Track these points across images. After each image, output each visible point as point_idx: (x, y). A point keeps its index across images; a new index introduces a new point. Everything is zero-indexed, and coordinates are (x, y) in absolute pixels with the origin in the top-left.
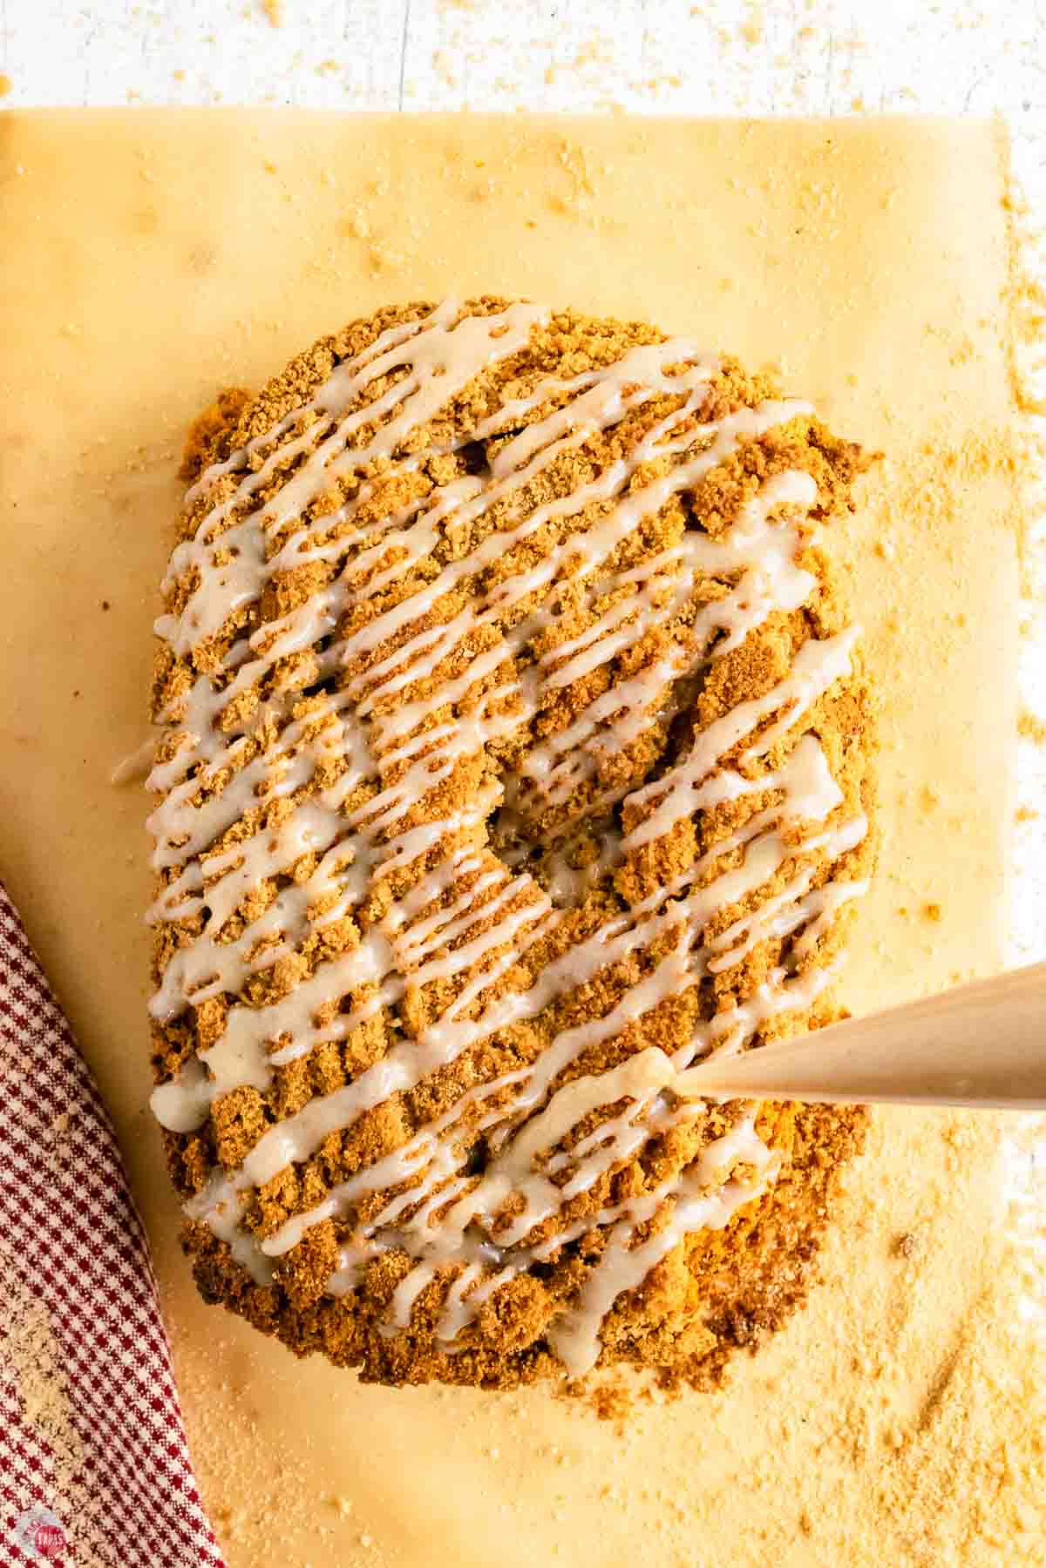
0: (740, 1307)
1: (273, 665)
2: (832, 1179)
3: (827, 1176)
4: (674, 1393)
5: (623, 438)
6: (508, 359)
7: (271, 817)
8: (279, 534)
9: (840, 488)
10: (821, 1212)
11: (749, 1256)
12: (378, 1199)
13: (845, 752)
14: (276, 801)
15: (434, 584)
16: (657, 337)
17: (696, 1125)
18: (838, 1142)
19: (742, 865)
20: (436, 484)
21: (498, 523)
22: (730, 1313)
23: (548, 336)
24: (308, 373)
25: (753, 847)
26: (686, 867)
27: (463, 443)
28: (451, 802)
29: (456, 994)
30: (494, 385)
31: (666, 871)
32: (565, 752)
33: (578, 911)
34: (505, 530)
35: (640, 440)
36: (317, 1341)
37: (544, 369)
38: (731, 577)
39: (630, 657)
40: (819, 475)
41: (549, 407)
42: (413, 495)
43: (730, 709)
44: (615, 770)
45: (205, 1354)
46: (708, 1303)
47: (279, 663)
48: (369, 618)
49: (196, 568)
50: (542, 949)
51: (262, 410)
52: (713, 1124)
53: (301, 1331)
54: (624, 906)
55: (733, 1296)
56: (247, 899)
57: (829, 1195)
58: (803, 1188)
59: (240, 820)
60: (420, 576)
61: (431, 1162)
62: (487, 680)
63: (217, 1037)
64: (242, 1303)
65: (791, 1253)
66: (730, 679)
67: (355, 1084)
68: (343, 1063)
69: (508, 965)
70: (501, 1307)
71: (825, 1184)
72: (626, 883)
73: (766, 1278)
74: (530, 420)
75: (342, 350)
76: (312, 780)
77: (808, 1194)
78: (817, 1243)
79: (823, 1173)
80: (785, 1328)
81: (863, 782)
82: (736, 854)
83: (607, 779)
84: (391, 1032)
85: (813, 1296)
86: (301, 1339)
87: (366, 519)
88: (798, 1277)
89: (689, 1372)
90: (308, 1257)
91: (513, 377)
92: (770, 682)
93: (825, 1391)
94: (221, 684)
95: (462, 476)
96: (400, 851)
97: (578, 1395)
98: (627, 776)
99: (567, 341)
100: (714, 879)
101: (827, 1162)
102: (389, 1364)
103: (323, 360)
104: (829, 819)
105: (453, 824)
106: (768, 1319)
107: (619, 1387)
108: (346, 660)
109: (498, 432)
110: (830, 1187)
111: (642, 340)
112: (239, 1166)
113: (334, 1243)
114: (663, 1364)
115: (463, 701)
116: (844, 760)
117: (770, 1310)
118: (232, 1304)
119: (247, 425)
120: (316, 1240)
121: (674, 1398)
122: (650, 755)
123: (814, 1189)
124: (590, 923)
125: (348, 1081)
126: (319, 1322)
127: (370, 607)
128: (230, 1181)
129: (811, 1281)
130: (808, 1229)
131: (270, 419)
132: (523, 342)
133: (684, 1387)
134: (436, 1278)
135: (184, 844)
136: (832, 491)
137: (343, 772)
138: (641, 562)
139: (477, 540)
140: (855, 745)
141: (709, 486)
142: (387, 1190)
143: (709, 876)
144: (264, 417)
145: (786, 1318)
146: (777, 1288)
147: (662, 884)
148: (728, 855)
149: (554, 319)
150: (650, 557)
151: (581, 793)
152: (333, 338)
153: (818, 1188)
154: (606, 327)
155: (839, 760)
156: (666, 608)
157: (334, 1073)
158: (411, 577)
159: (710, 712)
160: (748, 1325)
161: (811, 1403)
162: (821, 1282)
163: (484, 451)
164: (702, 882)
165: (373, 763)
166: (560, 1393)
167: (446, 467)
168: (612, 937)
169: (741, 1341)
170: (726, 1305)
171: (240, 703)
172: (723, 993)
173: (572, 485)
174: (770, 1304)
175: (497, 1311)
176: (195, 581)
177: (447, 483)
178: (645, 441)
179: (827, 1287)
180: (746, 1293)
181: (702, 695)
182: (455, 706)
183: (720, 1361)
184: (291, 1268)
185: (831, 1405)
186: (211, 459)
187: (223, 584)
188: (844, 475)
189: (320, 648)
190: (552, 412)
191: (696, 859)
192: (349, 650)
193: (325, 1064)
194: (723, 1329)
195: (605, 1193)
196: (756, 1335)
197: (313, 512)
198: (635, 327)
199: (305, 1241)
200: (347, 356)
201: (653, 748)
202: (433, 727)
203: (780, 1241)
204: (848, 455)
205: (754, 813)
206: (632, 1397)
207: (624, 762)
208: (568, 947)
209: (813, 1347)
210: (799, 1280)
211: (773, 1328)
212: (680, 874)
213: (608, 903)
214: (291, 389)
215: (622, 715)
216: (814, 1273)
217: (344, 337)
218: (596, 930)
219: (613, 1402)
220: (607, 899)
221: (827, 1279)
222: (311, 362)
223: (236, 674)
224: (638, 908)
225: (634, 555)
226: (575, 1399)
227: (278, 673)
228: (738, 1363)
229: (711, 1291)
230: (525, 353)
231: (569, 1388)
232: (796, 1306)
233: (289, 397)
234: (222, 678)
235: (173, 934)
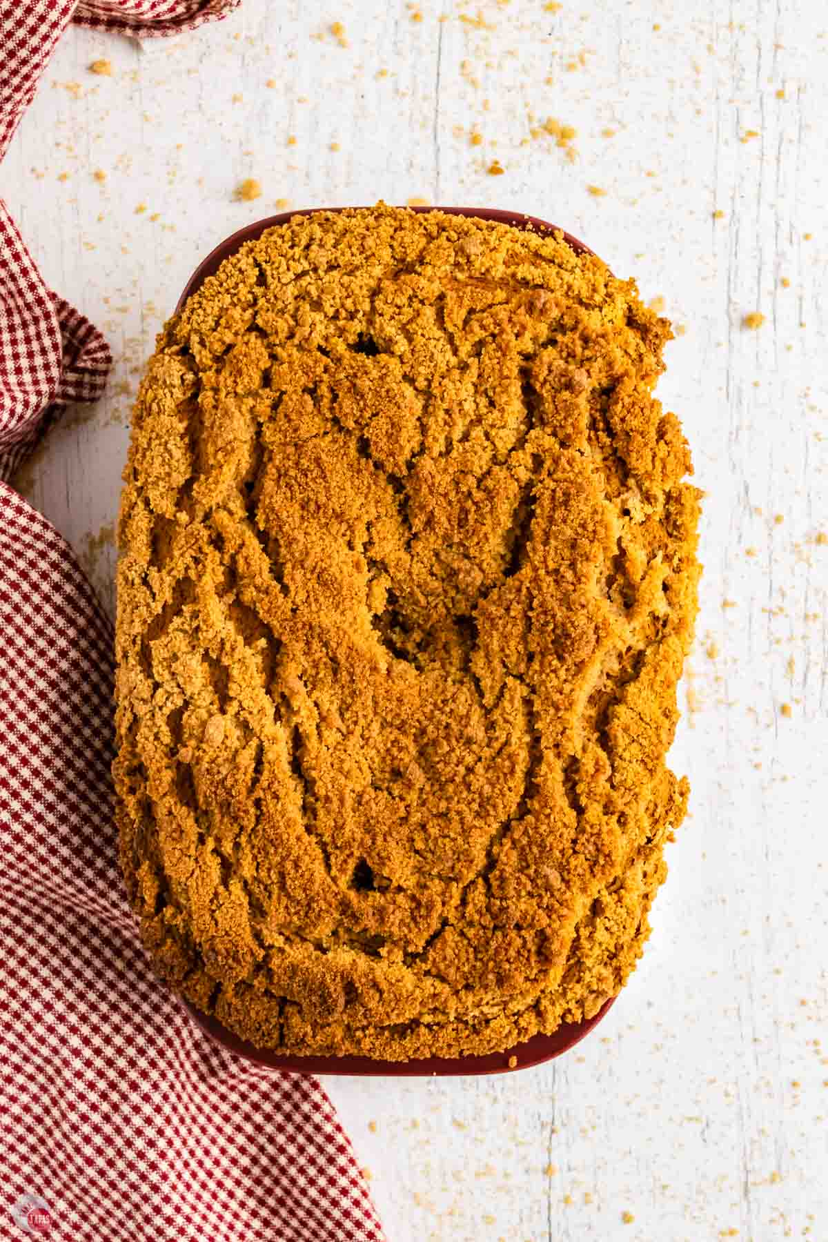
24: (236, 276)
44: (469, 579)
51: (200, 307)
54: (477, 682)
72: (478, 664)
75: (261, 257)
103: (246, 265)
122: (496, 567)
131: (206, 314)
136: (641, 361)
141: (542, 364)
144: (201, 312)
147: (504, 665)
159: (540, 533)
207: (475, 573)
214: (222, 290)
217: (263, 246)
220: (464, 677)
222: (238, 266)
233: (220, 296)
235: (131, 704)
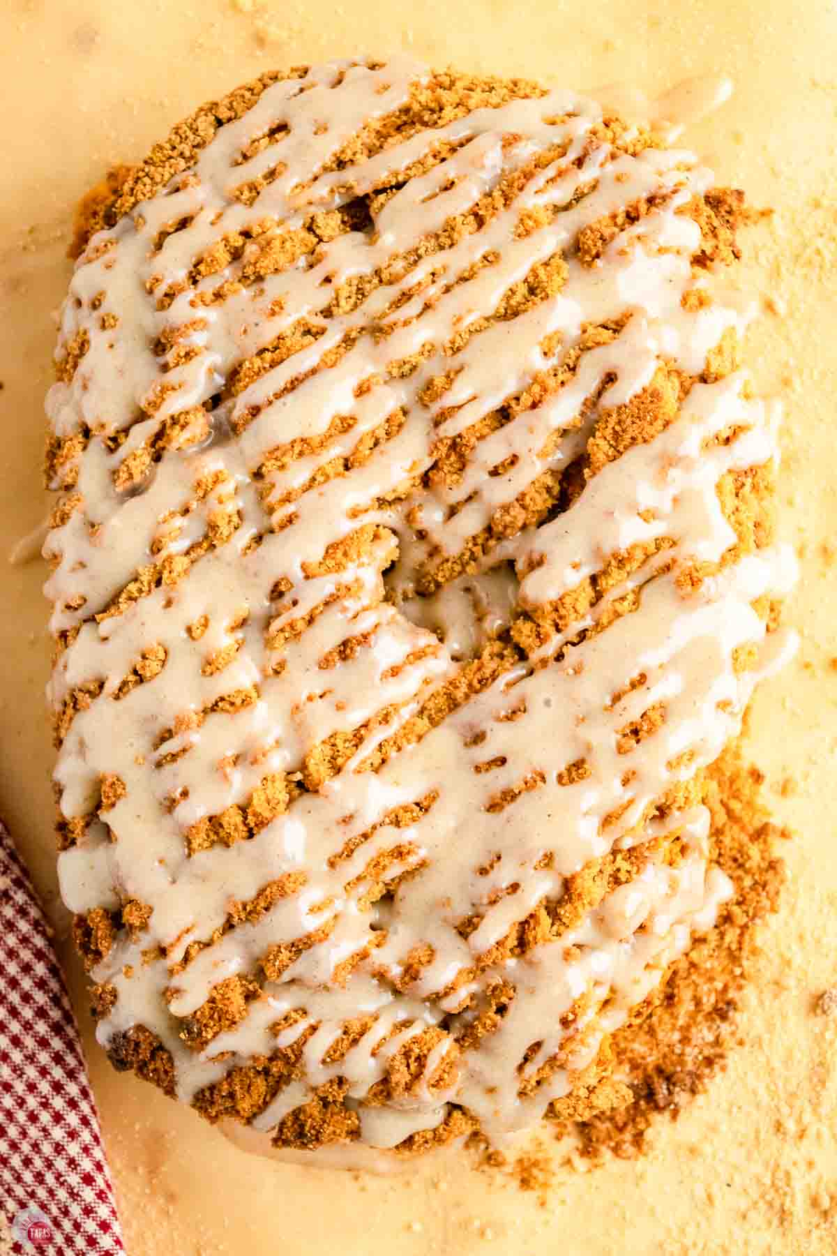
0: (660, 1070)
1: (164, 424)
2: (747, 937)
3: (742, 935)
4: (596, 1161)
5: (504, 188)
6: (388, 117)
7: (165, 575)
8: (166, 295)
9: (724, 233)
10: (738, 971)
11: (666, 1017)
12: (285, 955)
13: (737, 495)
14: (170, 559)
15: (321, 339)
16: (537, 91)
17: (601, 871)
18: (752, 900)
19: (636, 609)
20: (321, 240)
21: (383, 276)
22: (650, 1077)
23: (429, 92)
24: (192, 137)
25: (648, 590)
26: (581, 612)
27: (347, 200)
28: (345, 554)
29: (356, 746)
30: (375, 141)
31: (561, 618)
32: (458, 503)
33: (476, 661)
34: (390, 283)
35: (521, 189)
36: (228, 1104)
37: (425, 124)
38: (617, 323)
39: (518, 404)
40: (703, 220)
41: (431, 160)
42: (298, 252)
43: (621, 453)
44: (508, 519)
45: (120, 1138)
46: (627, 1067)
47: (169, 422)
48: (258, 374)
49: (85, 333)
50: (441, 701)
51: (147, 175)
52: (618, 870)
53: (212, 1094)
54: (522, 655)
55: (652, 1060)
56: (144, 657)
57: (745, 953)
58: (719, 947)
59: (136, 580)
60: (308, 332)
61: (336, 917)
62: (377, 431)
63: (118, 797)
64: (151, 1067)
65: (710, 1013)
66: (619, 423)
67: (257, 838)
68: (246, 818)
69: (407, 717)
70: (412, 1060)
71: (740, 943)
72: (523, 633)
73: (685, 1040)
74: (411, 173)
75: (224, 114)
76: (206, 537)
77: (724, 953)
78: (735, 1004)
79: (738, 931)
80: (706, 1091)
81: (757, 525)
82: (631, 597)
83: (500, 528)
84: (293, 786)
85: (734, 1058)
86: (212, 1103)
87: (252, 278)
88: (717, 1038)
89: (610, 1138)
90: (216, 1016)
91: (393, 133)
92: (660, 423)
93: (749, 1157)
94: (114, 443)
95: (346, 232)
96: (295, 603)
97: (499, 1165)
98: (520, 524)
99: (447, 97)
100: (610, 623)
101: (741, 919)
102: (302, 1126)
103: (204, 125)
104: (723, 559)
105: (347, 576)
106: (688, 1081)
107: (540, 1156)
108: (236, 415)
109: (380, 187)
110: (746, 946)
111: (522, 93)
112: (144, 927)
113: (242, 1002)
114: (579, 1119)
115: (354, 454)
116: (736, 502)
117: (690, 1073)
118: (142, 1069)
119: (132, 189)
120: (223, 999)
121: (596, 1166)
122: (542, 502)
123: (729, 948)
124: (488, 672)
125: (251, 835)
126: (230, 1085)
127: (258, 362)
128: (135, 943)
129: (729, 1042)
130: (725, 988)
131: (155, 183)
132: (405, 100)
133: (606, 1154)
134: (345, 1033)
135: (80, 606)
136: (715, 236)
137: (236, 528)
138: (525, 311)
139: (363, 294)
140: (747, 488)
141: (592, 232)
142: (293, 945)
143: (605, 621)
144: (147, 180)
145: (706, 1081)
146: (696, 1050)
147: (558, 630)
148: (623, 599)
149: (435, 77)
150: (534, 304)
151: (475, 545)
152: (216, 104)
153: (734, 947)
154: (485, 84)
155: (731, 502)
156: (554, 355)
157: (236, 829)
158: (298, 334)
159: (601, 456)
160: (668, 1089)
161: (736, 1168)
162: (741, 1043)
163: (368, 207)
164: (599, 627)
165: (266, 518)
166: (480, 1164)
167: (331, 224)
168: (510, 685)
169: (662, 1104)
170: (645, 1070)
171: (131, 463)
173: (456, 236)
174: (690, 1066)
175: (408, 1066)
176: (83, 345)
177: (331, 239)
178: (526, 189)
179: (747, 1048)
180: (665, 1056)
181: (591, 440)
182: (346, 460)
183: (642, 1126)
184: (200, 1029)
185: (757, 1168)
186: (98, 227)
187: (111, 346)
188: (728, 221)
189: (210, 406)
190: (433, 165)
191: (592, 605)
192: (239, 407)
193: (227, 819)
194: (643, 1093)
195: (512, 942)
196: (676, 1099)
197: (199, 273)
198: (515, 84)
199: (212, 1000)
200: (229, 120)
201: (546, 496)
202: (325, 481)
203: (698, 1002)
205: (647, 557)
206: (554, 1166)
207: (516, 511)
208: (467, 696)
209: (735, 1110)
210: (717, 1042)
211: (693, 1091)
212: (576, 619)
213: (506, 652)
214: (175, 153)
215: (513, 463)
216: (733, 1034)
217: (226, 102)
218: (494, 680)
219: (535, 1171)
220: (505, 648)
221: (747, 1040)
222: (194, 126)
223: (127, 436)
224: (534, 656)
225: (519, 304)
226: (496, 1169)
227: (168, 431)
228: (659, 1128)
229: (629, 1055)
230: (406, 110)
231: (489, 1158)
232: (716, 1068)
233: (172, 160)
234: (114, 439)
235: (73, 697)
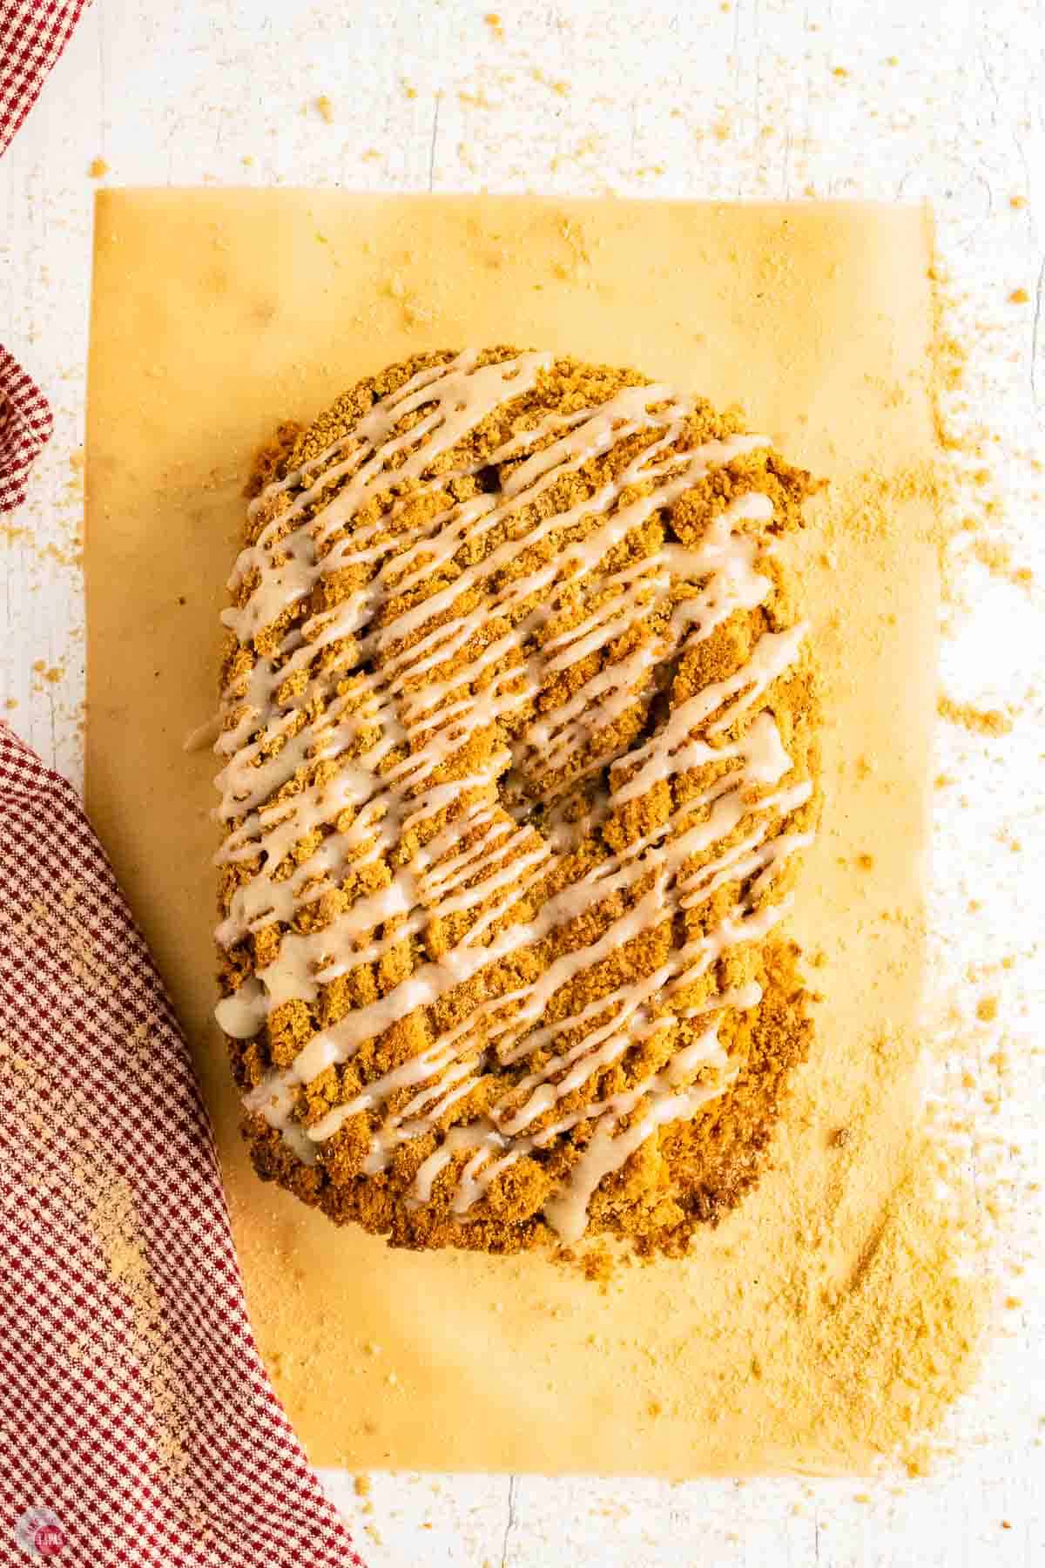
0: (704, 1188)
1: (321, 650)
2: (781, 1082)
3: (777, 1080)
4: (649, 1259)
5: (613, 464)
6: (518, 398)
7: (318, 777)
8: (327, 541)
9: (792, 508)
10: (772, 1109)
11: (712, 1145)
12: (405, 1095)
13: (794, 727)
14: (322, 763)
15: (455, 584)
16: (641, 380)
17: (669, 1035)
18: (786, 1052)
19: (709, 819)
20: (457, 501)
21: (508, 534)
22: (696, 1193)
23: (552, 379)
24: (352, 407)
25: (718, 805)
26: (662, 820)
27: (480, 468)
28: (468, 765)
29: (471, 924)
30: (506, 419)
31: (645, 824)
32: (563, 724)
33: (572, 856)
34: (514, 539)
35: (627, 465)
36: (353, 1213)
37: (548, 406)
38: (701, 581)
39: (617, 646)
40: (775, 497)
41: (552, 438)
42: (438, 510)
43: (699, 690)
44: (604, 740)
45: (261, 1224)
46: (677, 1184)
47: (326, 649)
48: (401, 612)
49: (257, 569)
50: (542, 888)
51: (314, 438)
52: (683, 1034)
53: (340, 1204)
54: (611, 853)
55: (698, 1179)
56: (298, 844)
57: (779, 1095)
58: (757, 1089)
59: (292, 779)
60: (443, 577)
62: (498, 664)
63: (272, 959)
64: (291, 1180)
65: (747, 1143)
66: (700, 665)
67: (386, 999)
68: (377, 981)
69: (514, 901)
70: (506, 1185)
71: (775, 1087)
72: (612, 834)
73: (726, 1164)
74: (536, 448)
75: (380, 389)
76: (353, 746)
77: (762, 1095)
78: (769, 1136)
79: (774, 1077)
80: (741, 1206)
81: (809, 752)
82: (704, 810)
83: (598, 747)
84: (416, 955)
85: (765, 1179)
86: (340, 1211)
87: (399, 530)
88: (753, 1163)
89: (662, 1241)
90: (346, 1142)
91: (522, 412)
92: (733, 667)
93: (774, 1260)
94: (278, 665)
95: (479, 494)
96: (425, 805)
97: (569, 1260)
98: (614, 745)
99: (567, 383)
100: (686, 831)
101: (777, 1068)
102: (413, 1232)
103: (364, 397)
104: (782, 781)
105: (469, 783)
106: (727, 1198)
107: (603, 1253)
108: (381, 646)
109: (509, 458)
110: (780, 1090)
111: (629, 382)
112: (290, 1067)
113: (368, 1131)
114: (640, 1234)
115: (478, 681)
116: (794, 733)
117: (729, 1191)
118: (283, 1182)
119: (301, 450)
120: (353, 1128)
121: (649, 1263)
122: (633, 727)
123: (766, 1091)
124: (582, 867)
125: (381, 996)
126: (355, 1196)
127: (401, 602)
128: (282, 1079)
129: (763, 1167)
130: (761, 1123)
131: (320, 446)
132: (531, 385)
133: (657, 1254)
134: (453, 1160)
135: (246, 797)
136: (786, 510)
137: (378, 739)
138: (627, 567)
139: (491, 548)
140: (803, 721)
141: (684, 504)
142: (412, 1087)
143: (681, 828)
144: (315, 444)
145: (742, 1197)
146: (735, 1173)
147: (642, 835)
148: (697, 811)
149: (556, 364)
150: (635, 563)
151: (576, 759)
152: (373, 379)
153: (770, 1090)
154: (599, 372)
155: (790, 733)
156: (647, 605)
157: (369, 990)
158: (436, 578)
159: (683, 692)
160: (711, 1203)
161: (763, 1268)
162: (772, 1168)
163: (498, 474)
164: (676, 833)
165: (403, 732)
166: (554, 1258)
167: (466, 487)
168: (600, 878)
169: (705, 1216)
170: (693, 1186)
171: (293, 682)
172: (693, 925)
173: (570, 503)
174: (729, 1186)
175: (503, 1188)
176: (256, 580)
177: (467, 499)
178: (631, 466)
179: (776, 1172)
180: (709, 1176)
181: (677, 677)
182: (472, 685)
183: (687, 1233)
184: (332, 1152)
185: (779, 1269)
186: (271, 479)
187: (280, 582)
188: (796, 497)
189: (360, 636)
190: (554, 442)
191: (671, 814)
192: (384, 638)
193: (362, 982)
194: (690, 1206)
195: (593, 1091)
196: (717, 1211)
197: (355, 523)
198: (624, 372)
199: (343, 1129)
200: (385, 394)
201: (636, 721)
202: (454, 702)
203: (738, 1134)
204: (800, 480)
205: (719, 776)
206: (614, 1261)
207: (611, 733)
208: (564, 886)
209: (764, 1221)
210: (753, 1166)
211: (731, 1206)
212: (658, 826)
213: (597, 850)
214: (337, 421)
215: (611, 693)
216: (765, 1160)
217: (382, 378)
218: (587, 873)
219: (599, 1266)
220: (597, 847)
221: (776, 1166)
222: (354, 398)
223: (290, 658)
224: (622, 855)
225: (621, 561)
226: (567, 1263)
227: (325, 656)
228: (702, 1234)
229: (680, 1174)
230: (532, 393)
231: (562, 1254)
232: (751, 1187)
233: (336, 427)
234: (279, 660)
235: (236, 873)
